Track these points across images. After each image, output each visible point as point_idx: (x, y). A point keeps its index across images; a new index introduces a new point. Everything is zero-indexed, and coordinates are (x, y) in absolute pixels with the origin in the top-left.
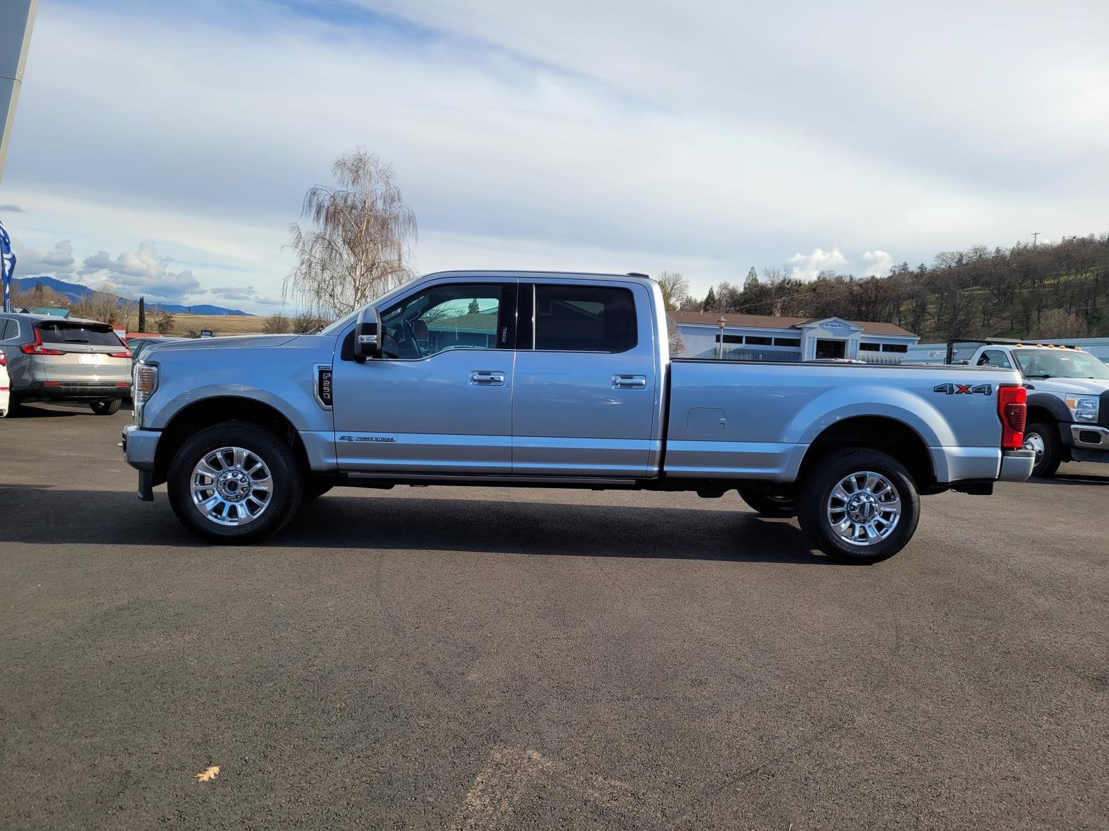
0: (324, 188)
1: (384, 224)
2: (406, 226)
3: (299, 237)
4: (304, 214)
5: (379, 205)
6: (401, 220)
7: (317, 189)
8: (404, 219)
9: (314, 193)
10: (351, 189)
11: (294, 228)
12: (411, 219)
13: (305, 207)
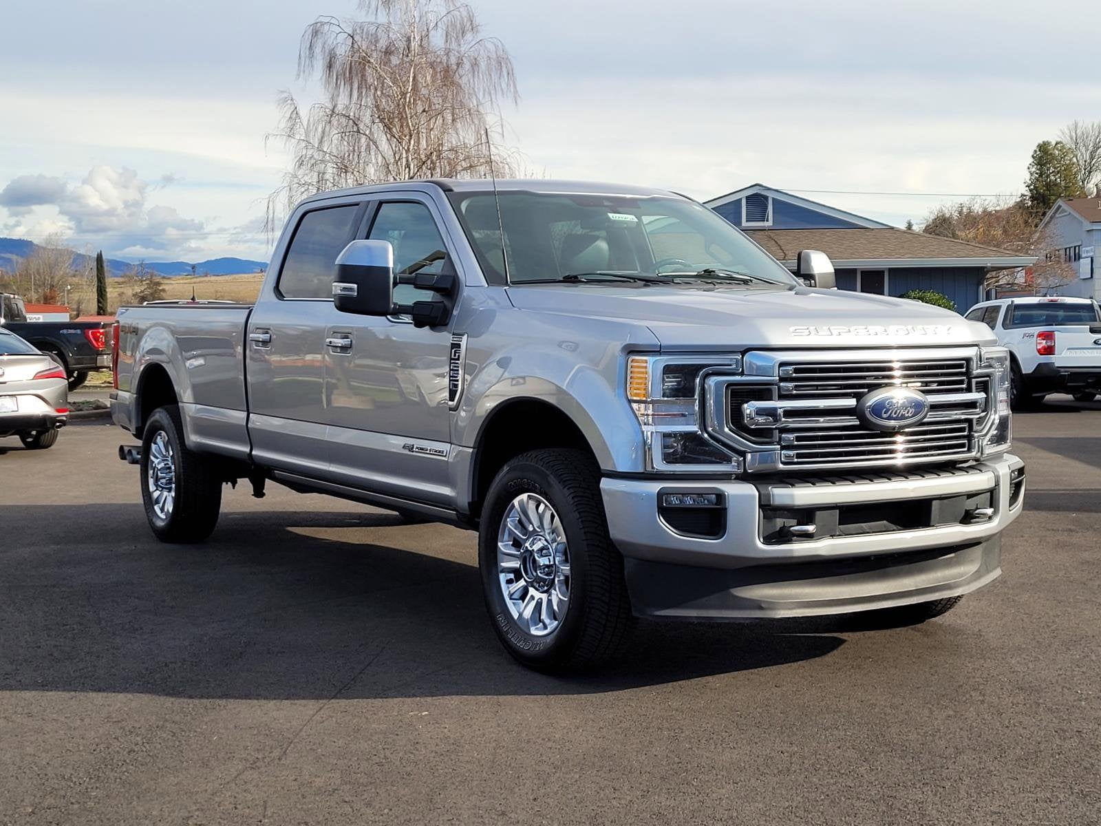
0: (333, 21)
1: (447, 76)
2: (495, 78)
3: (295, 116)
4: (302, 73)
5: (437, 40)
6: (483, 65)
7: (323, 24)
8: (488, 64)
9: (316, 33)
10: (382, 19)
11: (285, 100)
12: (502, 64)
13: (303, 59)
